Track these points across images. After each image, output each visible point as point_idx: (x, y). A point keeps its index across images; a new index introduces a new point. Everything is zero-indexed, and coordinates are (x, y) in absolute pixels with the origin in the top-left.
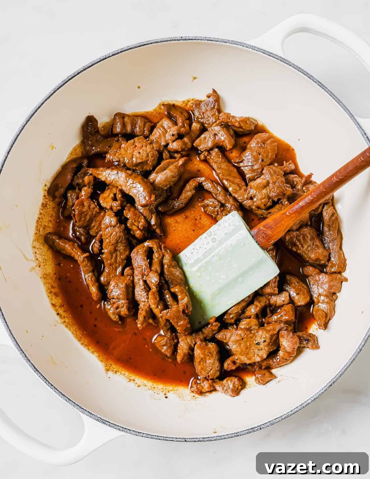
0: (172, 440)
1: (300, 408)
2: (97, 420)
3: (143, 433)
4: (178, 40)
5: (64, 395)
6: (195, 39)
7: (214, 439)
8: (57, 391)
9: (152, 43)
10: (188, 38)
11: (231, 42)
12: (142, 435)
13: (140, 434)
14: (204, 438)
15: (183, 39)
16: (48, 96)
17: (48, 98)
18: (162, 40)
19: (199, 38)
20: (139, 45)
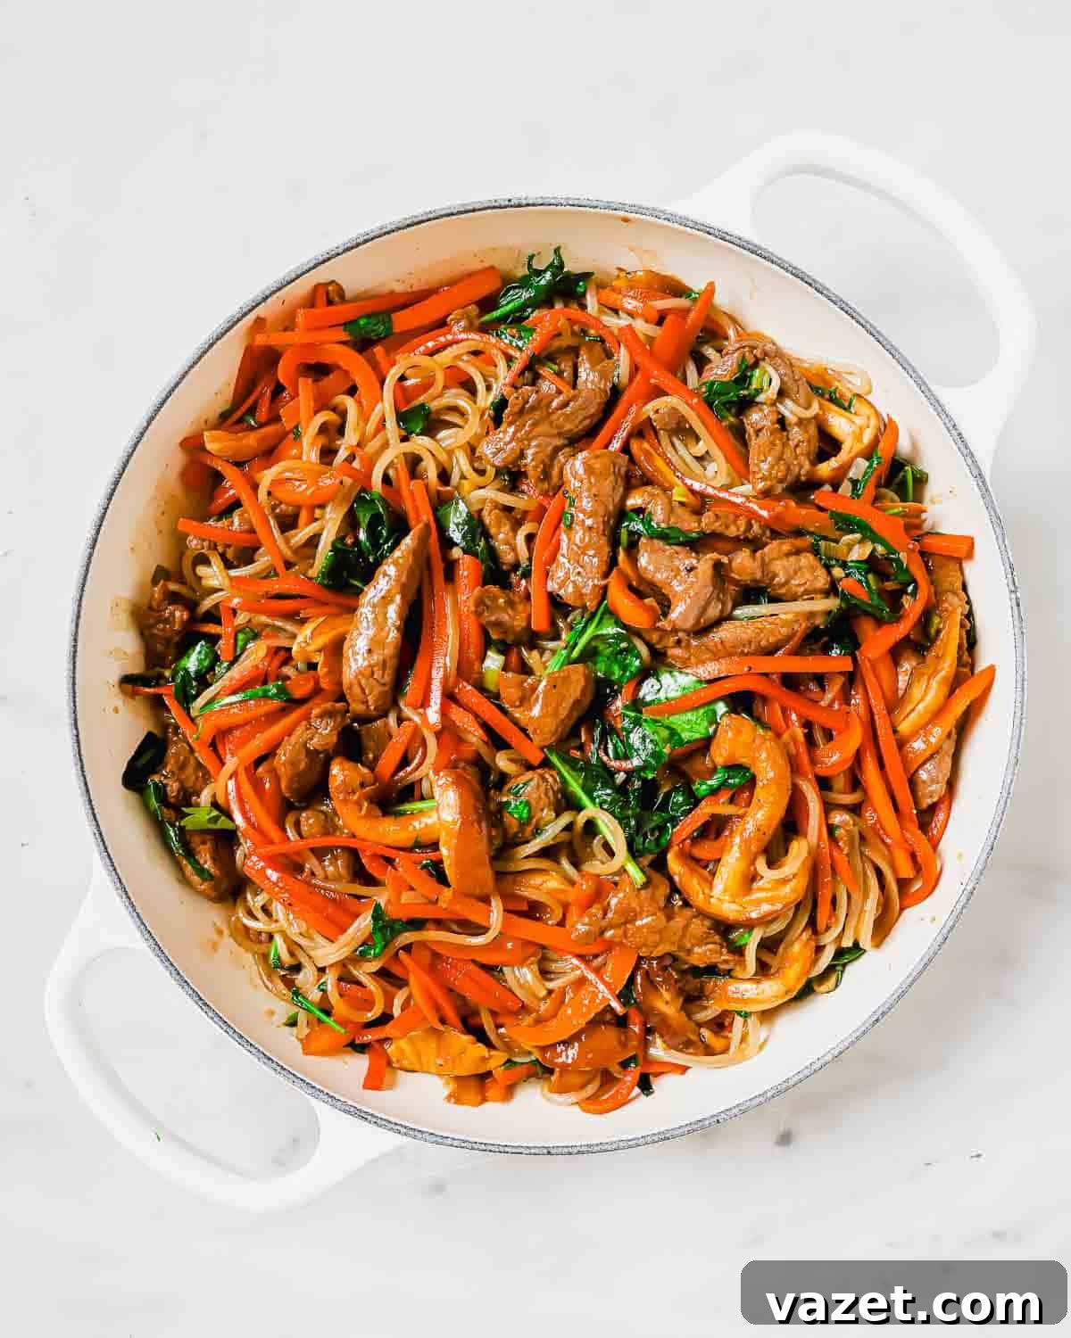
0: (518, 1151)
1: (807, 1072)
2: (349, 1112)
3: (454, 1139)
4: (500, 207)
6: (542, 205)
7: (615, 1146)
8: (252, 1049)
9: (437, 218)
10: (524, 202)
11: (627, 208)
12: (449, 1142)
13: (445, 1141)
15: (512, 203)
16: (196, 356)
17: (195, 363)
18: (462, 209)
19: (553, 201)
20: (408, 222)
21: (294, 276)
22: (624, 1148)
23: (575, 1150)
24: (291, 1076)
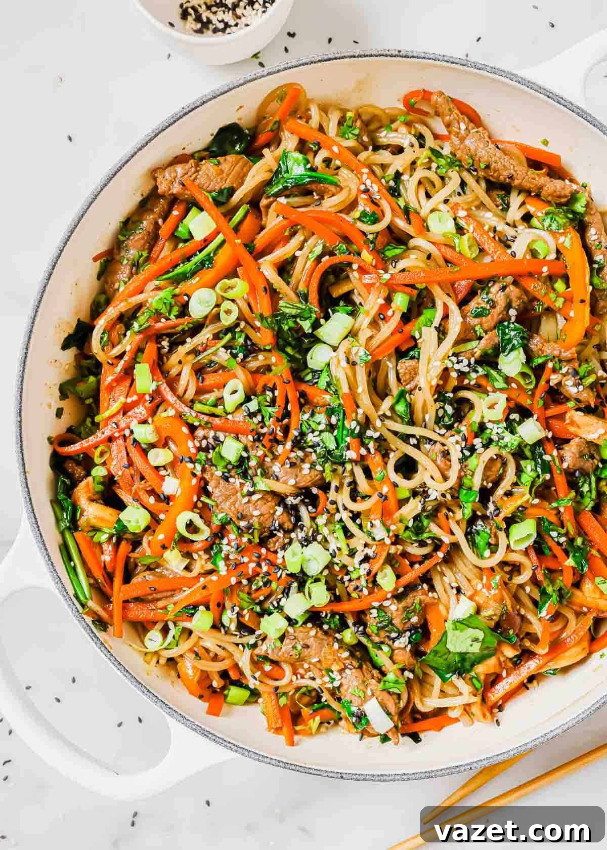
0: (319, 773)
2: (195, 730)
3: (271, 759)
4: (391, 56)
5: (140, 683)
6: (424, 58)
7: (390, 778)
8: (127, 675)
10: (410, 54)
11: (488, 69)
12: (268, 760)
13: (265, 759)
14: (373, 776)
15: (401, 54)
17: (143, 146)
19: (432, 56)
21: (226, 89)
22: (398, 780)
23: (362, 777)
24: (154, 698)
